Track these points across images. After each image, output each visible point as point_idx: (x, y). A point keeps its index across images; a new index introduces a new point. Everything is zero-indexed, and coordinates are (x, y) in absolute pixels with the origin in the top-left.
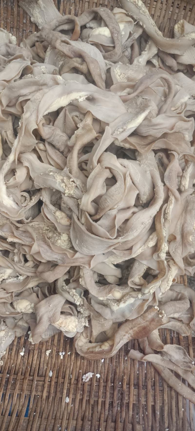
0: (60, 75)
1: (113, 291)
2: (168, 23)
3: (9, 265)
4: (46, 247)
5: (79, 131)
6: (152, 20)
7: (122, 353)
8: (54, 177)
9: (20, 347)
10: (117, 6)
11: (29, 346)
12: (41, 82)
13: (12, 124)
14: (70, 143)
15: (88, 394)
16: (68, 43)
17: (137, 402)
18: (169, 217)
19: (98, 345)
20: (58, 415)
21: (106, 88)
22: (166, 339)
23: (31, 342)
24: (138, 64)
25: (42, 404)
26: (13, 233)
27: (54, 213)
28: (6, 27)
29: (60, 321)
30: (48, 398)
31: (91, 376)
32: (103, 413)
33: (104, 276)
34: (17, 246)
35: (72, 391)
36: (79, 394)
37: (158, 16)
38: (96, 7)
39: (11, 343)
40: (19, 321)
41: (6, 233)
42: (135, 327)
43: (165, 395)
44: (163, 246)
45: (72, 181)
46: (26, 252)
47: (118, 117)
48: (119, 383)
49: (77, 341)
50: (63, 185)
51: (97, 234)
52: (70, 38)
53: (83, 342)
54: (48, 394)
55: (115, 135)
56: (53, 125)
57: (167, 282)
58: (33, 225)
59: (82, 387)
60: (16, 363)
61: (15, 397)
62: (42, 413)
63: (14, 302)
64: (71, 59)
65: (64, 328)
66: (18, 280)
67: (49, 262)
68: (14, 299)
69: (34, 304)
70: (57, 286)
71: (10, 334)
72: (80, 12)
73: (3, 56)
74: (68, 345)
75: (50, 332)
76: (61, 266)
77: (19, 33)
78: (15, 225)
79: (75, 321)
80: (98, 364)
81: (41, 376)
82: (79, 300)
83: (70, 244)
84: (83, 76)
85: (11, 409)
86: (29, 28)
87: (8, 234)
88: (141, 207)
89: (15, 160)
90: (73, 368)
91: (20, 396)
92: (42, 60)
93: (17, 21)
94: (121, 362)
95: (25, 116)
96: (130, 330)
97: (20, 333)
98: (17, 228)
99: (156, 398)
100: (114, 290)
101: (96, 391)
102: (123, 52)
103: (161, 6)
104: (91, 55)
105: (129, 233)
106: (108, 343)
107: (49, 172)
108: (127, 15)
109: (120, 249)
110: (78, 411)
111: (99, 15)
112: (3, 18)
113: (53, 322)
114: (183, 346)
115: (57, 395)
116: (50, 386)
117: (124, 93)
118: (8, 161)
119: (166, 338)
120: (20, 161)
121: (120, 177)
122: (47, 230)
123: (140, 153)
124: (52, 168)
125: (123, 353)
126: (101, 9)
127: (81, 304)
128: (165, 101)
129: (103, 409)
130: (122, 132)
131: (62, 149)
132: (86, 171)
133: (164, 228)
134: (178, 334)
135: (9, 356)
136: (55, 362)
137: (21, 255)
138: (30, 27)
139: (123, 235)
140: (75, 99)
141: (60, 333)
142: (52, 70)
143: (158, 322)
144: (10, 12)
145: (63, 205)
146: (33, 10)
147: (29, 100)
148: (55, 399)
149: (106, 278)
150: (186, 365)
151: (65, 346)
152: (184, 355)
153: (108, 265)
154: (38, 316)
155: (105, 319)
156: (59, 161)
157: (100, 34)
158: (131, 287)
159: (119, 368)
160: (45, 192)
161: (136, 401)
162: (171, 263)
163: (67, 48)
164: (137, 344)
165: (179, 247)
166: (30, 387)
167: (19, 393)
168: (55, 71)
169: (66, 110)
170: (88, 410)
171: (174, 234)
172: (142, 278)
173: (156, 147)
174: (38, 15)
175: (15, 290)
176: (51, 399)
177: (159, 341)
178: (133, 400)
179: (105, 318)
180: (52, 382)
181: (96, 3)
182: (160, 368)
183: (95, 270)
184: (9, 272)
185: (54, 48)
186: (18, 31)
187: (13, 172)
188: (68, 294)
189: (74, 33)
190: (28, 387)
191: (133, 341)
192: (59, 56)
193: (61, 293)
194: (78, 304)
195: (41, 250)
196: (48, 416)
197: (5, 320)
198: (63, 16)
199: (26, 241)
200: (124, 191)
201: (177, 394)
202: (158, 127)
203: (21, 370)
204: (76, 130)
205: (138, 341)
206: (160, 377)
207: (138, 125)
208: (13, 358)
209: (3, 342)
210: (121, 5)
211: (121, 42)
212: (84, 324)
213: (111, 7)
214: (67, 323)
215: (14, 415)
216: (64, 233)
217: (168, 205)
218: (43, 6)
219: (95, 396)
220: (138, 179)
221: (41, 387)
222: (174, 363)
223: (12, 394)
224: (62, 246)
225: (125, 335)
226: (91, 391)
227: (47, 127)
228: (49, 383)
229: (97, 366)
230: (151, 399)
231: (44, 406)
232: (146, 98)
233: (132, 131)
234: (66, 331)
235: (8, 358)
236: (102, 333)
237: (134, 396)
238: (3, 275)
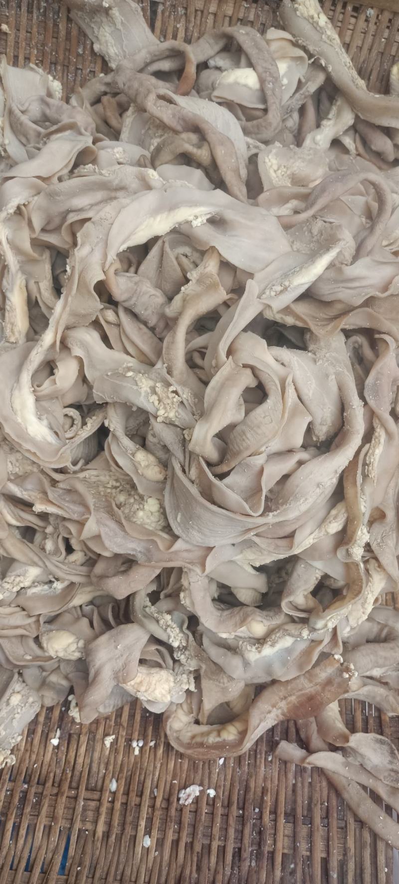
0: (154, 167)
1: (250, 622)
2: (378, 63)
3: (36, 559)
4: (113, 525)
5: (190, 288)
6: (345, 55)
7: (261, 746)
8: (136, 381)
9: (51, 728)
10: (274, 25)
11: (70, 725)
12: (116, 182)
13: (50, 268)
14: (170, 311)
15: (191, 830)
16: (170, 101)
17: (292, 852)
18: (373, 472)
19: (215, 730)
20: (128, 872)
21: (249, 197)
22: (353, 721)
23: (73, 719)
24: (313, 146)
25: (95, 848)
26: (45, 493)
27: (131, 454)
28: (42, 62)
29: (138, 680)
30: (108, 837)
31: (198, 794)
32: (221, 871)
33: (232, 589)
34: (51, 519)
35: (157, 823)
36: (171, 831)
37: (357, 46)
38: (230, 25)
39: (33, 718)
40: (49, 674)
41: (31, 493)
42: (291, 695)
43: (350, 837)
44: (359, 533)
45: (173, 392)
46: (70, 533)
47: (274, 260)
48: (254, 810)
49: (170, 720)
50: (154, 398)
51: (222, 505)
52: (173, 89)
53: (181, 722)
54: (108, 830)
55: (266, 298)
56: (136, 272)
57: (363, 605)
58: (85, 477)
59: (178, 814)
60: (43, 761)
61: (39, 831)
62: (95, 868)
63: (42, 635)
64: (176, 134)
65: (145, 694)
66: (52, 589)
67: (117, 556)
68: (43, 628)
69: (85, 641)
70: (133, 606)
71: (31, 700)
72: (196, 35)
73: (35, 122)
74: (151, 727)
75: (115, 699)
76: (145, 566)
77: (68, 75)
78: (48, 475)
79: (167, 680)
80: (213, 769)
81: (93, 790)
82: (177, 638)
83: (162, 520)
84: (202, 170)
85: (30, 856)
86: (89, 66)
87: (34, 496)
88: (312, 448)
89: (55, 342)
90: (159, 775)
91: (48, 830)
92: (115, 135)
93: (66, 49)
94: (260, 765)
95: (81, 252)
96: (281, 701)
97: (53, 699)
98: (54, 483)
99: (330, 843)
100: (252, 619)
101: (206, 824)
102: (284, 121)
103: (364, 27)
104: (219, 126)
105: (290, 505)
106: (235, 727)
107: (126, 369)
108: (295, 44)
109: (269, 536)
110: (169, 865)
111: (235, 42)
112: (37, 43)
113: (122, 681)
114: (389, 737)
115: (126, 831)
116: (111, 811)
117: (285, 210)
118: (41, 346)
119: (353, 717)
120: (64, 345)
121: (274, 387)
122: (116, 488)
123: (316, 336)
124: (131, 362)
125: (264, 748)
126: (241, 31)
127: (181, 646)
128: (372, 229)
129: (221, 864)
130: (281, 292)
131: (152, 322)
132: (201, 371)
133: (362, 496)
134: (379, 710)
135: (29, 744)
136: (122, 761)
137: (60, 540)
138: (91, 63)
139: (278, 508)
140: (185, 220)
141: (135, 702)
142: (137, 157)
143: (340, 685)
144: (51, 31)
145: (150, 438)
146: (99, 28)
147: (89, 219)
148: (121, 838)
149: (235, 593)
150: (395, 776)
151: (143, 729)
152: (392, 757)
153: (241, 567)
154: (91, 666)
155: (231, 679)
156: (146, 348)
157: (237, 83)
158: (287, 615)
159: (254, 778)
160: (115, 411)
161: (290, 848)
162: (372, 565)
163: (170, 112)
164: (293, 730)
165: (390, 533)
166: (71, 811)
167: (47, 823)
168: (142, 160)
169: (164, 242)
170: (189, 864)
171: (382, 507)
172: (310, 596)
173: (350, 325)
174: (109, 38)
175: (46, 611)
176: (113, 838)
177: (340, 725)
178: (283, 845)
179: (230, 676)
180: (116, 802)
181: (231, 18)
182: (341, 781)
183: (212, 576)
184: (34, 572)
185: (142, 110)
186: (66, 71)
187: (49, 367)
188: (155, 623)
189: (182, 78)
190: (65, 812)
191: (286, 722)
192: (151, 127)
193: (141, 620)
194: (176, 644)
195: (103, 531)
196: (107, 874)
197: (21, 671)
198: (161, 42)
199: (73, 511)
200: (280, 416)
201: (375, 836)
202: (356, 284)
203: (52, 775)
204: (183, 285)
205: (295, 723)
206: (340, 798)
207: (314, 279)
208: (36, 750)
209: (17, 716)
210: (281, 23)
211: (281, 100)
212: (186, 687)
213: (262, 27)
214: (151, 684)
215: (37, 871)
216: (151, 497)
217: (372, 447)
218: (120, 20)
219: (204, 835)
220: (310, 390)
221: (92, 813)
222: (369, 772)
223: (33, 826)
224: (145, 524)
225: (269, 712)
226: (196, 826)
227: (124, 276)
228: (109, 805)
229: (210, 773)
230: (320, 845)
231: (98, 852)
232: (332, 220)
233: (302, 290)
234: (149, 700)
235: (26, 750)
236: (221, 705)
237: (286, 838)
238: (22, 580)
